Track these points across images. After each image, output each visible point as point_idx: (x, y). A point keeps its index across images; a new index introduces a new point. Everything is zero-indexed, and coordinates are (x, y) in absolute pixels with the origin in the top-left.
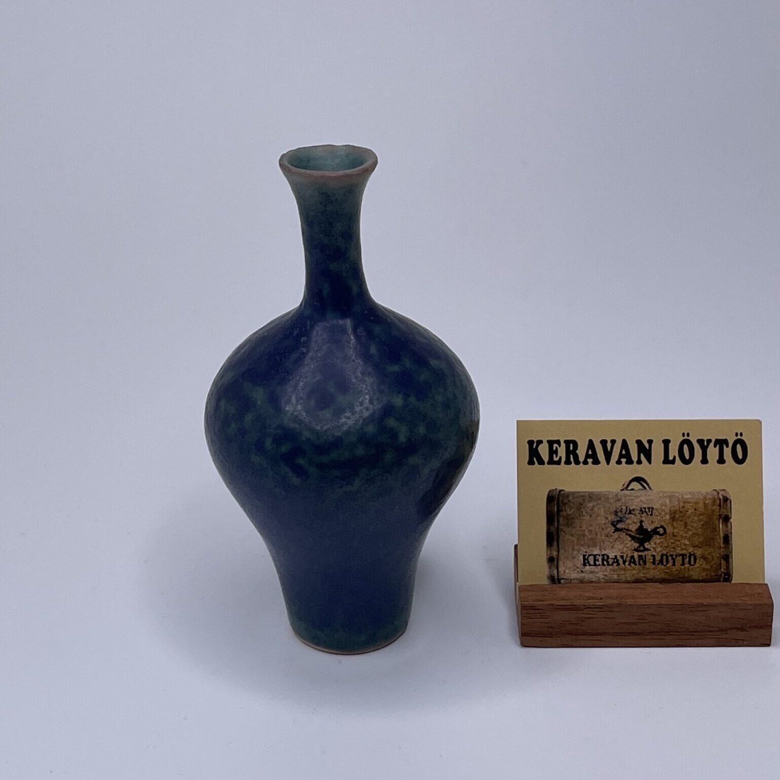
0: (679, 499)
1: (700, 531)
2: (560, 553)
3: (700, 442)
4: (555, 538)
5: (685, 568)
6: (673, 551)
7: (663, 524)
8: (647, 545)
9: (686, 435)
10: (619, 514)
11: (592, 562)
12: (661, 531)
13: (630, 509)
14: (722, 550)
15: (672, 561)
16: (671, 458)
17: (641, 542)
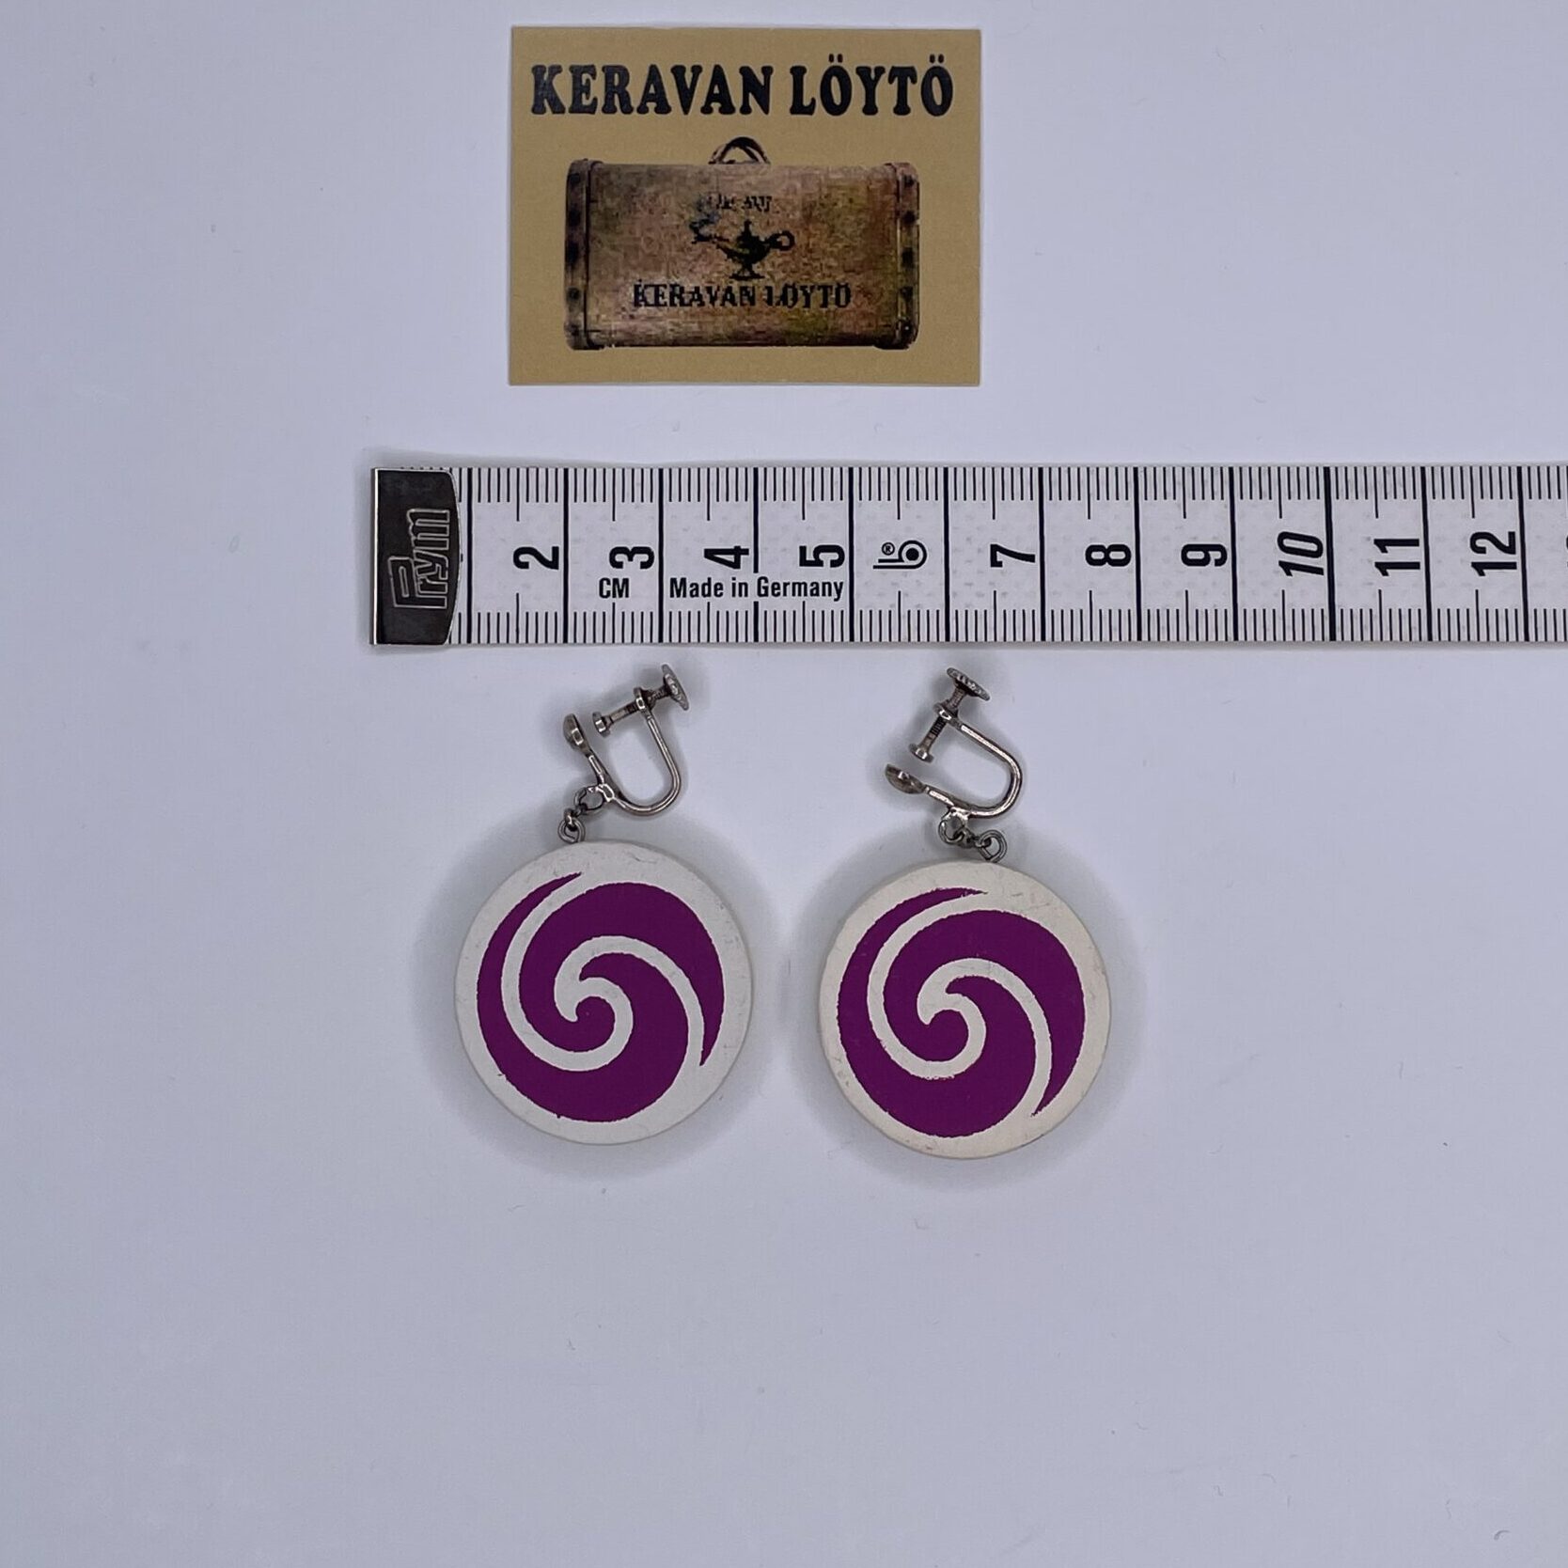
0: (820, 180)
2: (590, 283)
3: (862, 72)
4: (582, 253)
5: (829, 311)
6: (806, 280)
7: (788, 227)
8: (756, 268)
9: (836, 58)
10: (706, 208)
11: (651, 300)
12: (785, 241)
13: (725, 198)
14: (900, 277)
15: (804, 298)
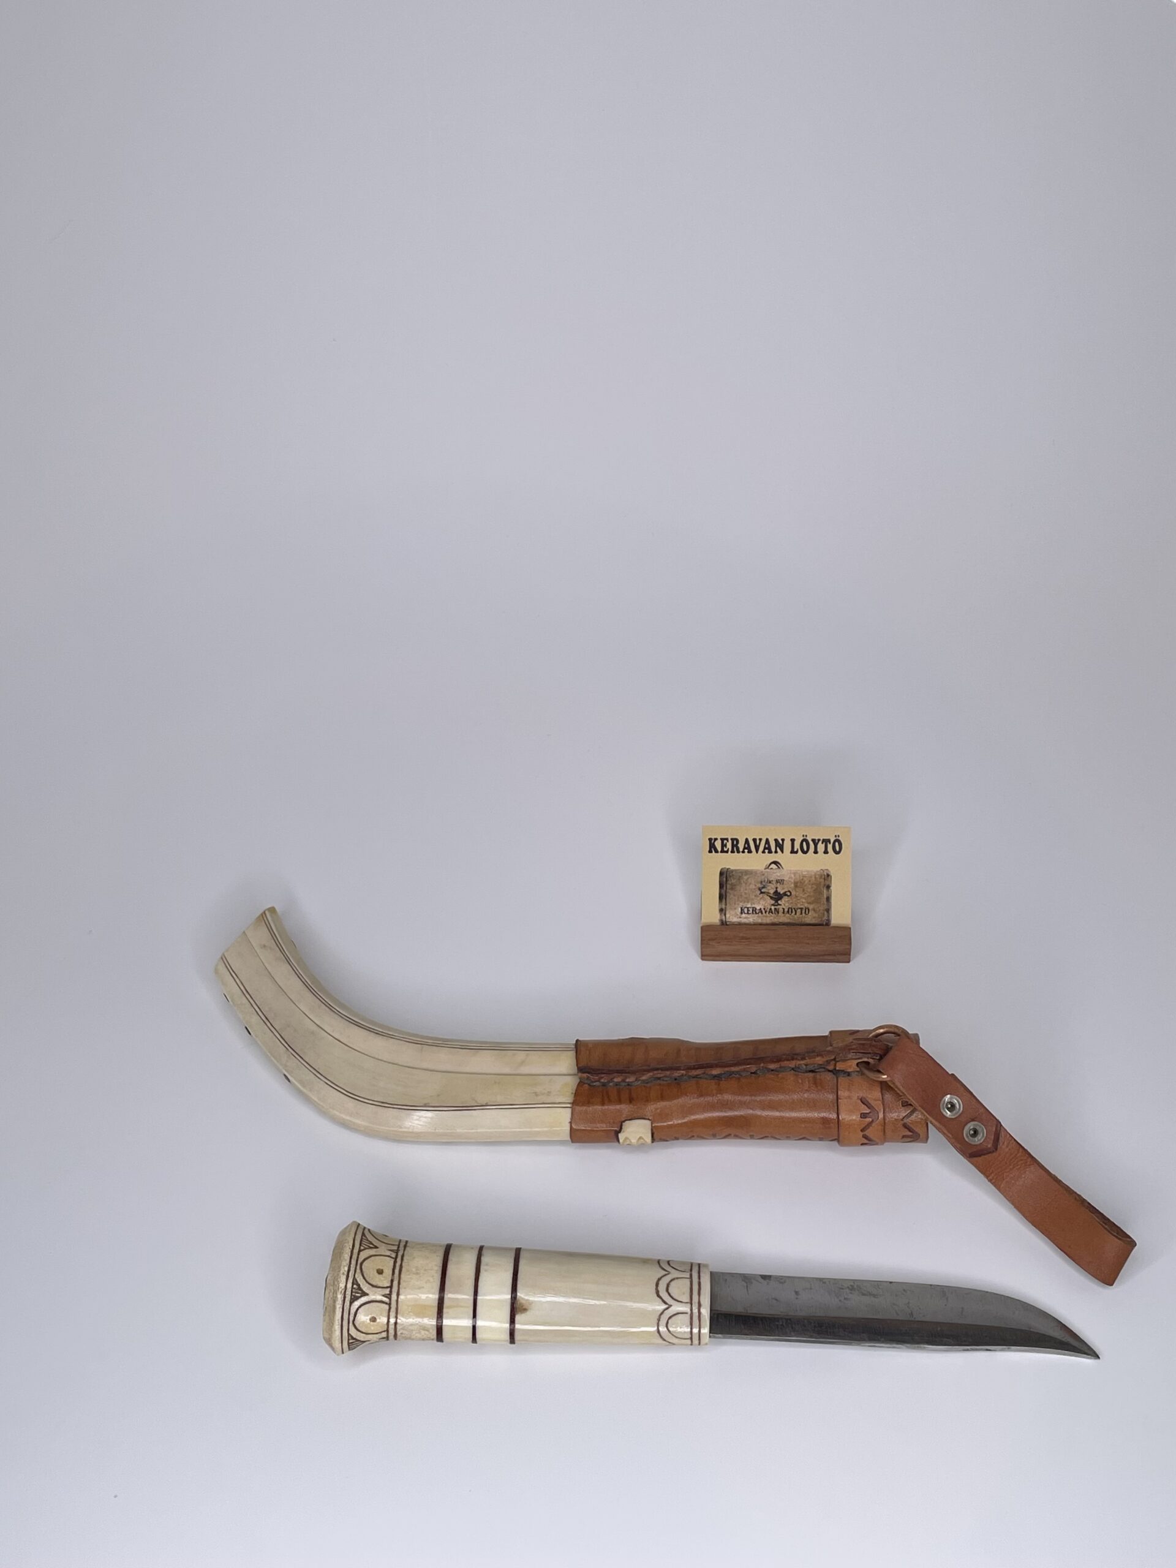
1: (812, 894)
16: (795, 850)
17: (777, 900)
